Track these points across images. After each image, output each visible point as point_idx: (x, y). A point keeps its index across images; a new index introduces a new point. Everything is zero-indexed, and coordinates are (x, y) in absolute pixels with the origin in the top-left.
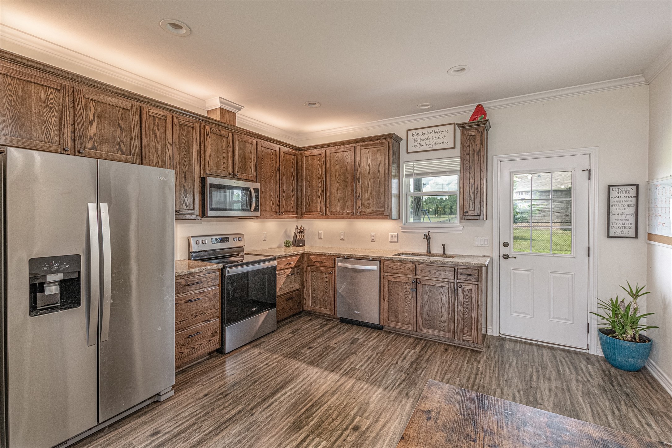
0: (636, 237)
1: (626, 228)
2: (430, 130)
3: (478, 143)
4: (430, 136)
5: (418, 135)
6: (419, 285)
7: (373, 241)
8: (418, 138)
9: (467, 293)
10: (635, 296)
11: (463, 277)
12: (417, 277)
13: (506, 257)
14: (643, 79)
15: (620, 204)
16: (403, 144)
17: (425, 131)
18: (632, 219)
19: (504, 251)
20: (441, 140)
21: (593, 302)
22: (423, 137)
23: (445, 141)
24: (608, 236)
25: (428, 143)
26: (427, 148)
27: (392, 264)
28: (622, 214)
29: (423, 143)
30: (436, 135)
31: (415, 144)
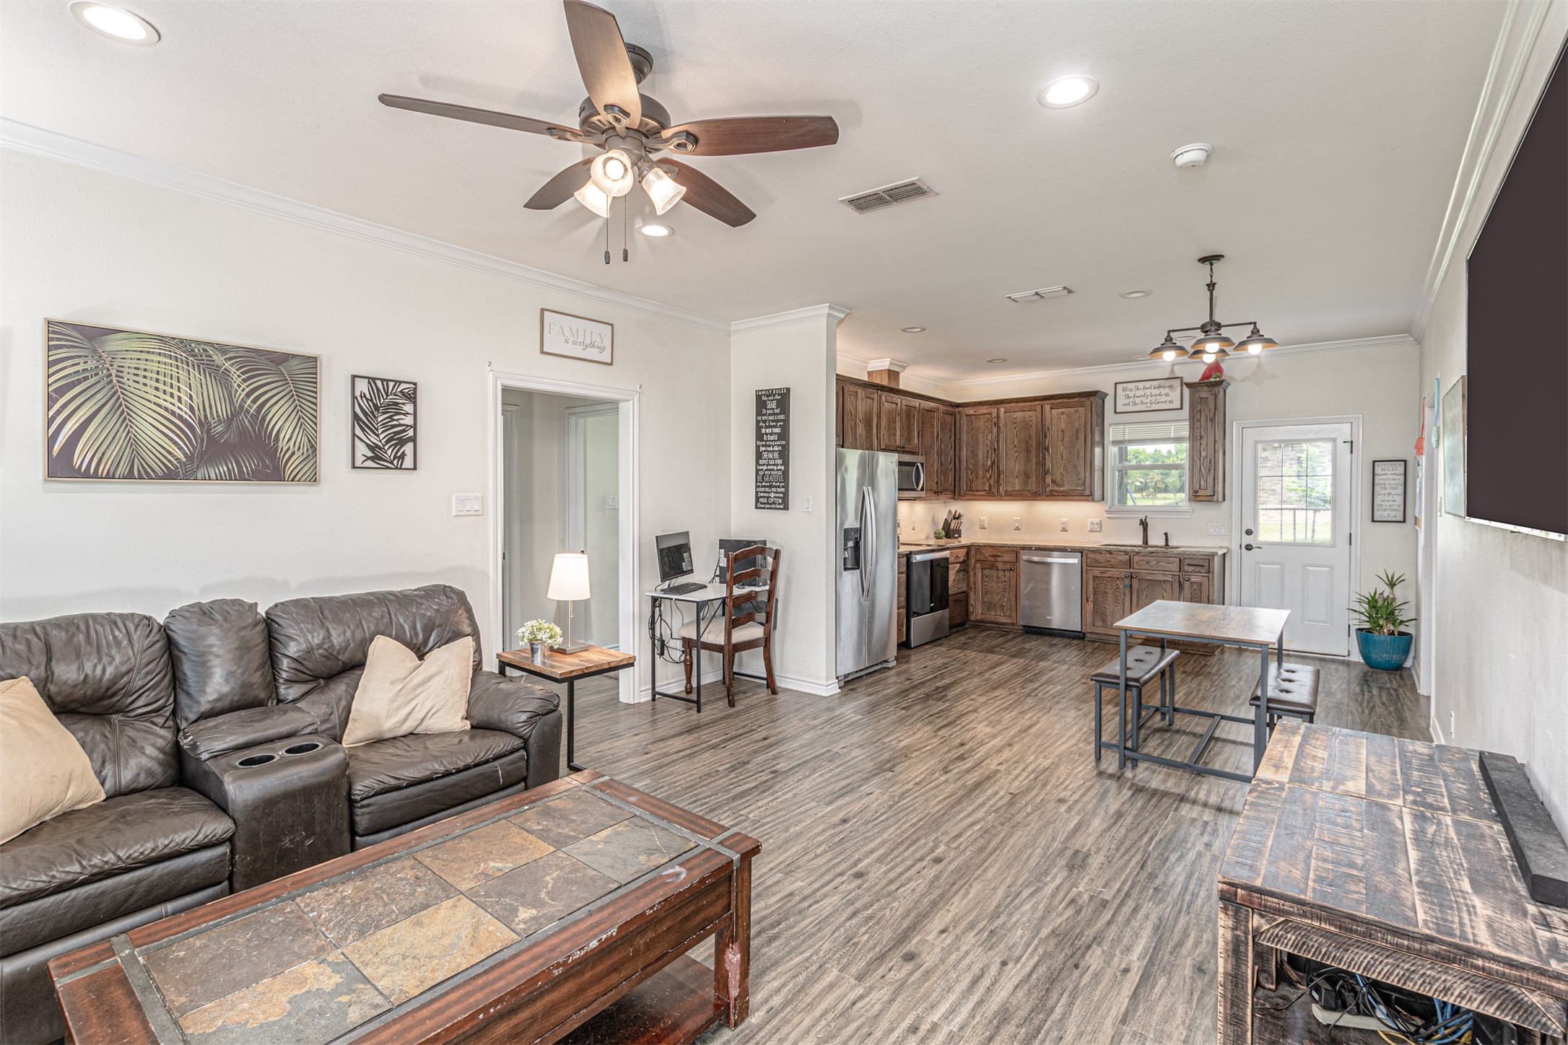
0: (1404, 521)
1: (1393, 510)
2: (1148, 384)
3: (1212, 406)
4: (1148, 392)
5: (1131, 390)
6: (1134, 580)
7: (1064, 530)
8: (1131, 394)
9: (1195, 587)
10: (1392, 585)
11: (1190, 569)
12: (1132, 570)
13: (1249, 548)
14: (1411, 339)
15: (1387, 482)
16: (1109, 402)
17: (1141, 385)
18: (1400, 500)
19: (1247, 540)
20: (1163, 398)
21: (1355, 597)
22: (1138, 393)
23: (1168, 399)
24: (1373, 521)
25: (1145, 401)
26: (1143, 408)
27: (1098, 557)
28: (1389, 494)
29: (1138, 400)
30: (1157, 391)
31: (1127, 401)
